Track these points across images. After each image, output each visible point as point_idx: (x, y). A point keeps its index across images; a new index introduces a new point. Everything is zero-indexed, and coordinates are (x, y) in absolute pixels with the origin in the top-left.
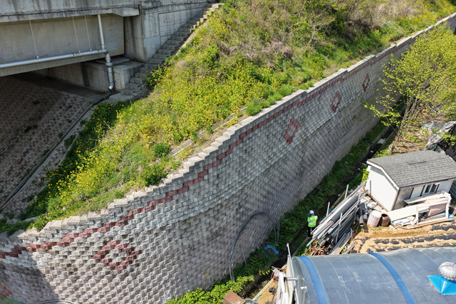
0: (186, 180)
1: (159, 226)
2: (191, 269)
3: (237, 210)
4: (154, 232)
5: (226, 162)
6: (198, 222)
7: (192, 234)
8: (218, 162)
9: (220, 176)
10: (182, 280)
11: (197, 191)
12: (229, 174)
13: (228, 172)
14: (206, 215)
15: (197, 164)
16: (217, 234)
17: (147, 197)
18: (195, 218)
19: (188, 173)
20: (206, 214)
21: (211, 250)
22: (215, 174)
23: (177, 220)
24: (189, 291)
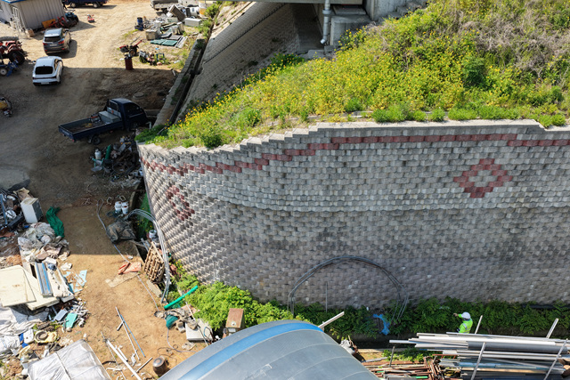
0: (237, 159)
1: (208, 195)
2: (243, 265)
3: (320, 234)
4: (204, 199)
5: (300, 163)
6: (251, 215)
7: (244, 225)
8: (285, 157)
9: (288, 176)
10: (231, 269)
11: (251, 178)
12: (306, 181)
13: (302, 176)
14: (262, 214)
15: (252, 147)
16: (280, 246)
17: (196, 156)
18: (248, 209)
19: (239, 152)
20: (263, 212)
21: (269, 259)
22: (279, 170)
23: (226, 199)
24: (239, 286)
